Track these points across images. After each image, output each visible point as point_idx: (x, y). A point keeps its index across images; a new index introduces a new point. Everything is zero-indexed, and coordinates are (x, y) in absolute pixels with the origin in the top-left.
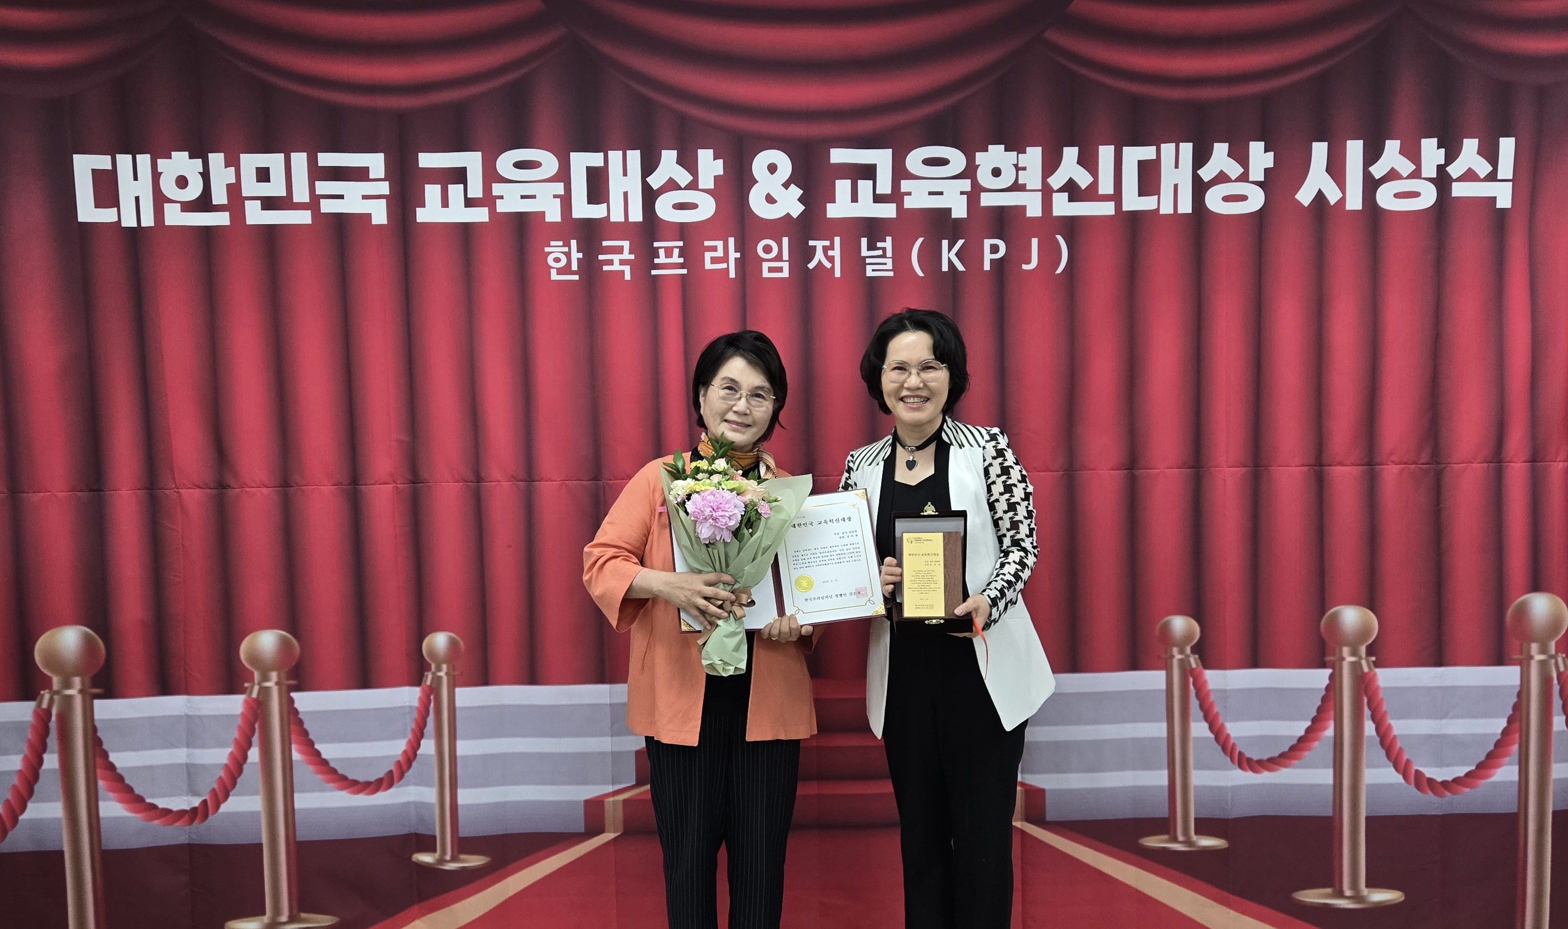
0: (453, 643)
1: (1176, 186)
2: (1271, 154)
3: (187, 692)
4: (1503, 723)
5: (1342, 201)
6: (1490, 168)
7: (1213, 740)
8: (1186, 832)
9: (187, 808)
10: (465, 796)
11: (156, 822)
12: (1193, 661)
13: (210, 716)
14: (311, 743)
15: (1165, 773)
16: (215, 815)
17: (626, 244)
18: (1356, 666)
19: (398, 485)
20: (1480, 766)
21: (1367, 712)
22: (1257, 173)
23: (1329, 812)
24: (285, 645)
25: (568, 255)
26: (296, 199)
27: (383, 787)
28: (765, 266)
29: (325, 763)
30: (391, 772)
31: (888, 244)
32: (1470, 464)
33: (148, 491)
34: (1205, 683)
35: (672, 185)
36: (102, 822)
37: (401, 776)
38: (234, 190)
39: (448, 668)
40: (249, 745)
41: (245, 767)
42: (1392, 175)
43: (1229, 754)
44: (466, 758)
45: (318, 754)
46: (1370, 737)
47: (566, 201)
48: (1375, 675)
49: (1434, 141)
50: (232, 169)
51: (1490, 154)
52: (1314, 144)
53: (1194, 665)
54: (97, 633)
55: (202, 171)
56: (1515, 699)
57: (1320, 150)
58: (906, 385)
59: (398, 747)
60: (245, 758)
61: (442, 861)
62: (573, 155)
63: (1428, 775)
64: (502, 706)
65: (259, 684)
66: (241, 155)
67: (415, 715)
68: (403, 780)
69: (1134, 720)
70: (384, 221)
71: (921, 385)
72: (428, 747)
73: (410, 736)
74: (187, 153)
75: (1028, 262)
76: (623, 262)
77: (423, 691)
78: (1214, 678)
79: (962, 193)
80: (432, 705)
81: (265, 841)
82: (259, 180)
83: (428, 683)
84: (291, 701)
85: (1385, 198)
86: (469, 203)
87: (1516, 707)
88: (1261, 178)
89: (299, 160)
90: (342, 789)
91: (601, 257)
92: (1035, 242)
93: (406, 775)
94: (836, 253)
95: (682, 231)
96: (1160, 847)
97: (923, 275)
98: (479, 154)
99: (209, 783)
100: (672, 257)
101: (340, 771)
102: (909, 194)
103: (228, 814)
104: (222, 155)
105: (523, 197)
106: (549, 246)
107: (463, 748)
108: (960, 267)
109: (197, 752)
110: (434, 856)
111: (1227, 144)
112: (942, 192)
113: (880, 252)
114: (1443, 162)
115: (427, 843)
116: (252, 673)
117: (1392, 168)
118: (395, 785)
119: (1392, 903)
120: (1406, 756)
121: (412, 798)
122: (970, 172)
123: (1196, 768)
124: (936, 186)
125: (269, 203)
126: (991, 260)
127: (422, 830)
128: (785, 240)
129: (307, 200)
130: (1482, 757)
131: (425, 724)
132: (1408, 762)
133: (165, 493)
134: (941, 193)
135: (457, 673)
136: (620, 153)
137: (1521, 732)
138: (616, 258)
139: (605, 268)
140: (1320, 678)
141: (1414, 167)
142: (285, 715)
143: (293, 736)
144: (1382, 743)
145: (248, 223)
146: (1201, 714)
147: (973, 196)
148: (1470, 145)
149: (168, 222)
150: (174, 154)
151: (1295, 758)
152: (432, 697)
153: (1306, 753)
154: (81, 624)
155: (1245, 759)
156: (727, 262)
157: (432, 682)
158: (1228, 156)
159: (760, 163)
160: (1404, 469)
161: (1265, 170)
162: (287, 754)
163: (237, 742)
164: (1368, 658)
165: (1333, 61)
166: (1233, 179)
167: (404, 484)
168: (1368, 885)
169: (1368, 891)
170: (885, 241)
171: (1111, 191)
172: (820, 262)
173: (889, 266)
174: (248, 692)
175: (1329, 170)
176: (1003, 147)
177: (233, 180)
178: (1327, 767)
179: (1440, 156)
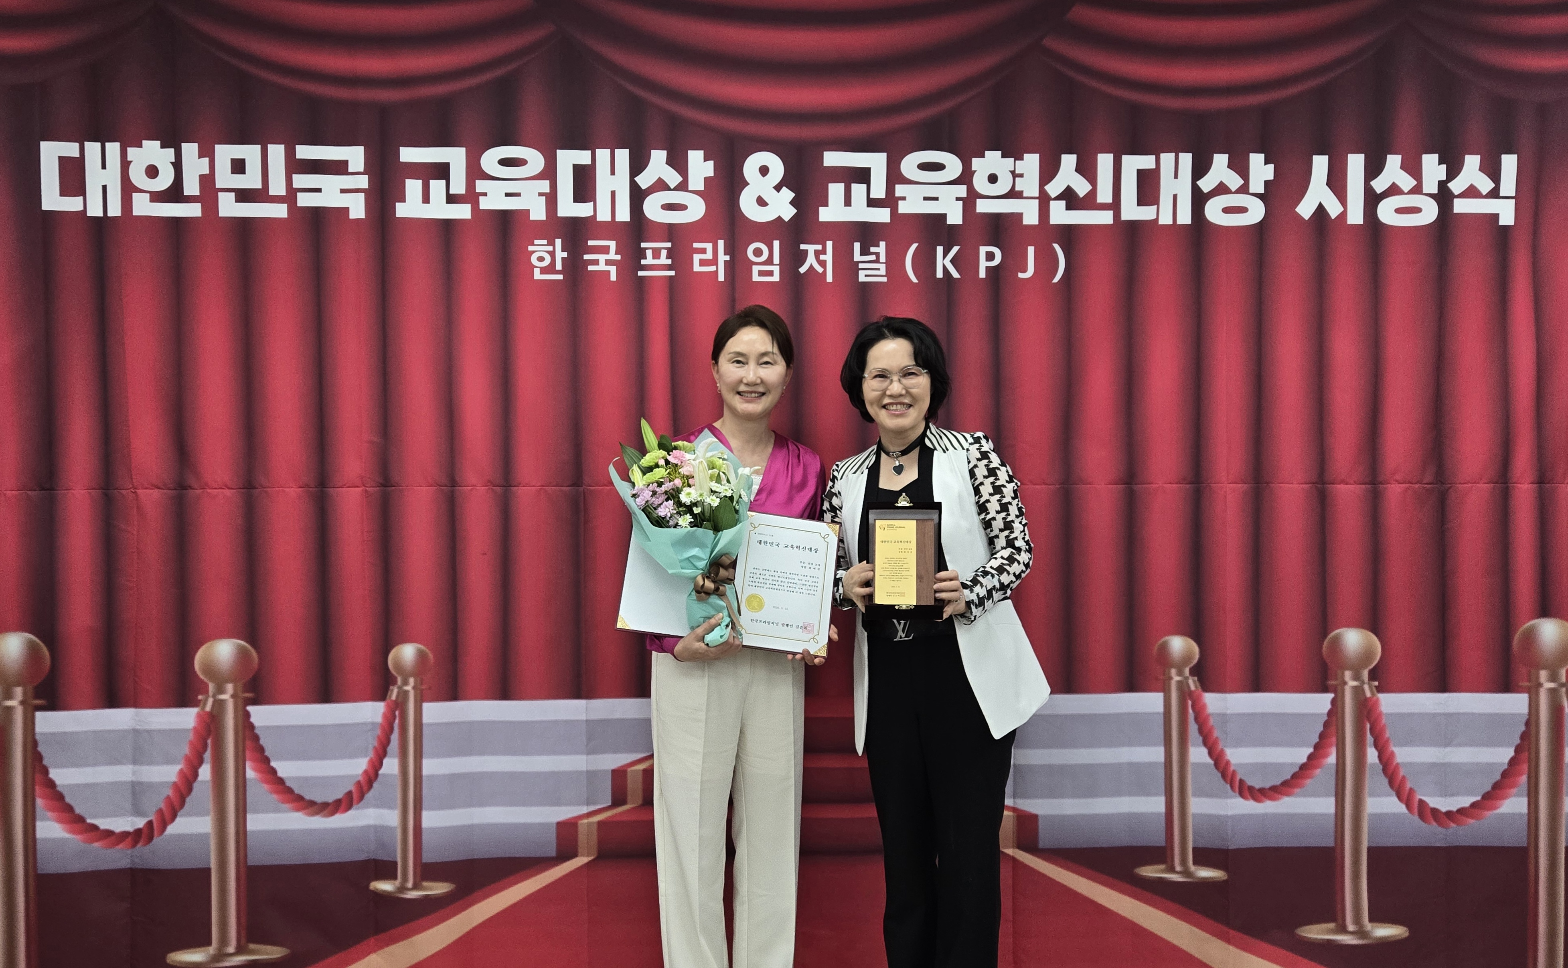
0: (421, 656)
1: (1175, 197)
2: (1271, 167)
3: (136, 704)
4: (1510, 752)
5: (1343, 215)
6: (1492, 185)
7: (1213, 767)
8: (1184, 862)
9: (130, 829)
10: (430, 819)
11: (96, 845)
12: (1192, 684)
13: (159, 731)
14: (267, 760)
15: (1162, 799)
16: (161, 837)
17: (612, 244)
18: (1358, 691)
19: (367, 489)
20: (1486, 796)
21: (1369, 739)
22: (1257, 186)
23: (1330, 843)
24: (242, 655)
25: (552, 254)
26: (272, 192)
27: (342, 808)
28: (756, 269)
29: (281, 781)
30: (350, 793)
31: (881, 249)
32: (1475, 485)
33: (104, 491)
34: (1204, 706)
35: (661, 185)
36: (38, 843)
37: (361, 797)
38: (207, 181)
39: (415, 682)
40: (201, 762)
41: (195, 785)
42: (1394, 190)
43: (1229, 781)
44: (432, 777)
45: (274, 771)
46: (1373, 765)
47: (551, 199)
48: (1378, 700)
49: (1435, 157)
50: (206, 160)
51: (1493, 170)
52: (1315, 157)
53: (1193, 688)
54: (43, 642)
55: (174, 161)
56: (1523, 728)
57: (1320, 164)
58: (888, 393)
59: (358, 766)
60: (196, 775)
61: (403, 889)
62: (560, 153)
63: (1432, 805)
64: (471, 723)
65: (214, 696)
66: (216, 146)
67: (378, 732)
68: (362, 803)
69: (1130, 743)
70: (362, 215)
71: (904, 392)
72: (391, 766)
73: (371, 754)
74: (158, 143)
75: (1025, 270)
76: (608, 262)
77: (388, 706)
78: (1213, 702)
79: (958, 199)
80: (397, 721)
81: (213, 865)
82: (234, 171)
83: (394, 697)
84: (247, 715)
85: (1386, 213)
86: (451, 199)
87: (1524, 736)
88: (1261, 190)
89: (277, 152)
90: (298, 810)
91: (586, 257)
92: (1031, 250)
93: (366, 796)
94: (828, 257)
95: (671, 232)
96: (1157, 877)
97: (917, 282)
98: (464, 149)
99: (155, 803)
100: (659, 258)
101: (297, 791)
102: (904, 198)
103: (174, 837)
104: (196, 145)
105: (507, 195)
106: (533, 244)
107: (430, 766)
108: (955, 274)
109: (145, 769)
110: (394, 884)
111: (1227, 155)
112: (938, 198)
113: (873, 257)
114: (1444, 178)
115: (387, 870)
116: (207, 685)
117: (1394, 183)
118: (355, 807)
119: (1398, 938)
120: (1409, 785)
121: (371, 822)
122: (966, 177)
123: (1194, 795)
124: (931, 191)
125: (244, 196)
126: (987, 267)
127: (382, 856)
128: (776, 244)
129: (283, 193)
130: (1488, 788)
131: (388, 742)
132: (1411, 790)
133: (122, 494)
134: (936, 199)
135: (424, 687)
136: (608, 152)
137: (1529, 762)
138: (602, 258)
139: (591, 268)
140: (1321, 702)
141: (1414, 183)
142: (240, 729)
143: (248, 754)
144: (1385, 770)
145: (220, 215)
146: (1200, 738)
147: (969, 201)
148: (1472, 162)
149: (136, 212)
150: (145, 142)
151: (1297, 787)
152: (397, 713)
153: (1308, 781)
154: (26, 631)
155: (1246, 788)
156: (717, 265)
157: (397, 696)
158: (1228, 167)
159: (751, 165)
160: (1408, 488)
161: (1265, 182)
162: (241, 772)
163: (188, 760)
164: (1371, 683)
165: (1332, 75)
166: (1233, 190)
167: (374, 487)
168: (1371, 920)
169: (1372, 926)
170: (878, 246)
171: (1109, 200)
172: (811, 265)
173: (883, 271)
174: (202, 704)
175: (1329, 184)
176: (1000, 153)
177: (206, 171)
178: (1327, 795)
179: (1441, 172)
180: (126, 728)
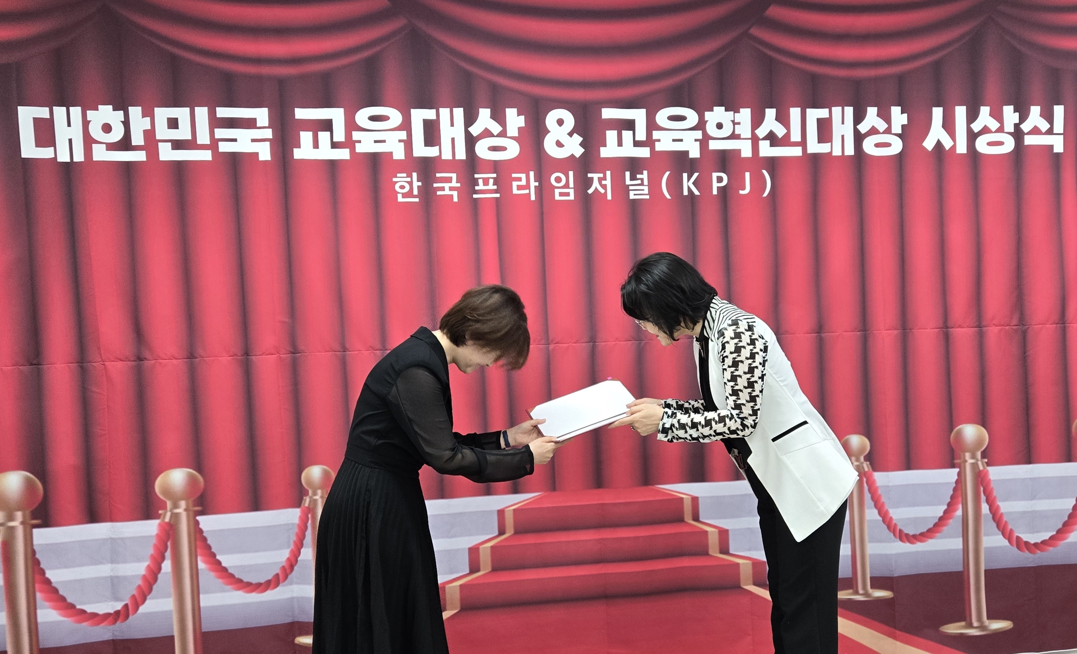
0: (325, 474)
1: (843, 136)
2: (905, 115)
3: (111, 520)
4: (1072, 503)
5: (954, 147)
6: (1049, 126)
7: (881, 521)
8: (864, 587)
9: (112, 611)
11: (85, 624)
12: (866, 467)
13: (130, 538)
14: (214, 555)
15: (850, 546)
16: (135, 615)
17: (454, 176)
18: (974, 466)
19: (281, 355)
20: (1059, 531)
22: (897, 129)
23: (960, 568)
24: (192, 481)
25: (411, 183)
26: (199, 142)
27: (272, 586)
28: (557, 191)
29: (225, 570)
30: (277, 575)
31: (645, 176)
32: (1044, 325)
33: (79, 364)
34: (874, 482)
35: (487, 133)
36: (39, 626)
37: (286, 577)
38: (150, 135)
40: (163, 558)
41: (159, 576)
42: (985, 130)
43: (892, 531)
45: (219, 563)
46: (986, 515)
47: (408, 144)
48: (987, 471)
49: (1012, 107)
50: (148, 119)
51: (1048, 116)
52: (934, 108)
53: (866, 469)
54: (36, 476)
55: (123, 120)
57: (938, 113)
59: (283, 555)
60: (160, 569)
62: (413, 111)
63: (1025, 539)
65: (171, 510)
66: (156, 109)
67: (296, 530)
68: (286, 581)
70: (269, 158)
72: (306, 553)
73: (292, 546)
74: (111, 107)
75: (744, 189)
76: (451, 189)
77: (302, 512)
78: (880, 478)
79: (696, 140)
80: (310, 522)
81: (176, 634)
82: (169, 127)
83: (307, 505)
84: (197, 523)
85: (981, 145)
86: (334, 145)
88: (900, 131)
89: (202, 113)
90: (239, 589)
91: (435, 185)
92: (747, 175)
93: (290, 577)
94: (608, 182)
95: (495, 166)
96: (848, 599)
97: (670, 198)
98: (342, 110)
99: (131, 590)
100: (488, 185)
101: (237, 576)
102: (659, 140)
103: (147, 615)
104: (140, 108)
105: (376, 142)
106: (396, 177)
108: (696, 192)
109: (121, 566)
111: (876, 108)
113: (639, 182)
114: (1018, 122)
116: (165, 503)
117: (985, 126)
118: (281, 585)
119: (1005, 630)
120: (1010, 527)
121: (293, 594)
122: (701, 125)
123: (870, 542)
124: (678, 135)
125: (178, 145)
126: (718, 187)
127: (303, 618)
129: (209, 143)
130: (1060, 526)
131: (304, 536)
132: (1011, 531)
133: (93, 366)
134: (681, 140)
136: (448, 110)
138: (447, 186)
139: (439, 193)
140: (951, 474)
141: (999, 125)
142: (192, 534)
143: (199, 551)
144: (994, 518)
145: (161, 159)
146: (872, 504)
147: (704, 141)
148: (1035, 110)
149: (95, 158)
150: (100, 107)
151: (938, 532)
152: (310, 516)
153: (945, 528)
154: (24, 470)
155: (904, 535)
156: (529, 189)
157: (309, 504)
158: (877, 116)
159: (551, 118)
160: (1002, 329)
161: (902, 125)
162: (194, 563)
163: (153, 557)
164: (983, 460)
165: (944, 52)
166: (881, 132)
167: (286, 354)
168: (989, 618)
169: (989, 622)
170: (642, 174)
171: (799, 139)
172: (596, 189)
173: (646, 191)
174: (162, 517)
175: (944, 126)
176: (723, 108)
177: (149, 127)
178: (958, 537)
179: (1015, 118)
180: (105, 537)
